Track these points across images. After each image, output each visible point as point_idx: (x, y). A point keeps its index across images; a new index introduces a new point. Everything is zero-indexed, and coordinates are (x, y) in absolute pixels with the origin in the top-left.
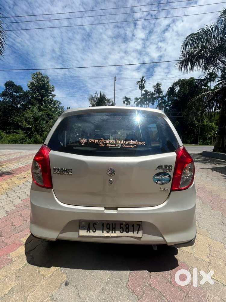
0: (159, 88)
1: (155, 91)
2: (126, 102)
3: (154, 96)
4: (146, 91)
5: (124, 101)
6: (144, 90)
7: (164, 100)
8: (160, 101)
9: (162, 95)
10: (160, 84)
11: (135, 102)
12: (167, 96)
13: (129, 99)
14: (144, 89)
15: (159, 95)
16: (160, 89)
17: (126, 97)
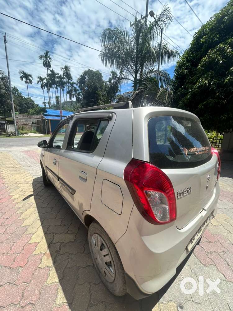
0: (68, 72)
1: (63, 74)
2: (24, 79)
3: (63, 80)
4: (52, 71)
5: (21, 77)
6: (50, 70)
7: (74, 87)
8: (70, 88)
9: (72, 81)
10: (69, 68)
11: (38, 82)
12: (79, 84)
13: (30, 75)
14: (50, 68)
15: (68, 80)
16: (69, 74)
17: (24, 72)
